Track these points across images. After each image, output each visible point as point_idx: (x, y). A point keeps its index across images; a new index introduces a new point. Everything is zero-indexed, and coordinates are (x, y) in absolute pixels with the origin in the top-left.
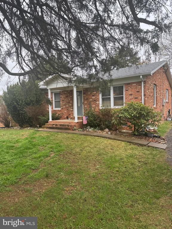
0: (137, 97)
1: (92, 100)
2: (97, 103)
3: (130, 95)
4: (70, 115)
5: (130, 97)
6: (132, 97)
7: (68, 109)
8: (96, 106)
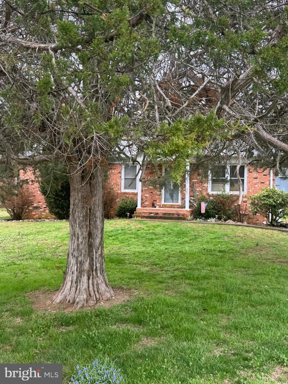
0: (263, 181)
1: (196, 181)
2: (205, 185)
3: (255, 178)
4: (156, 201)
5: (255, 181)
6: (257, 181)
7: (152, 193)
8: (203, 189)
